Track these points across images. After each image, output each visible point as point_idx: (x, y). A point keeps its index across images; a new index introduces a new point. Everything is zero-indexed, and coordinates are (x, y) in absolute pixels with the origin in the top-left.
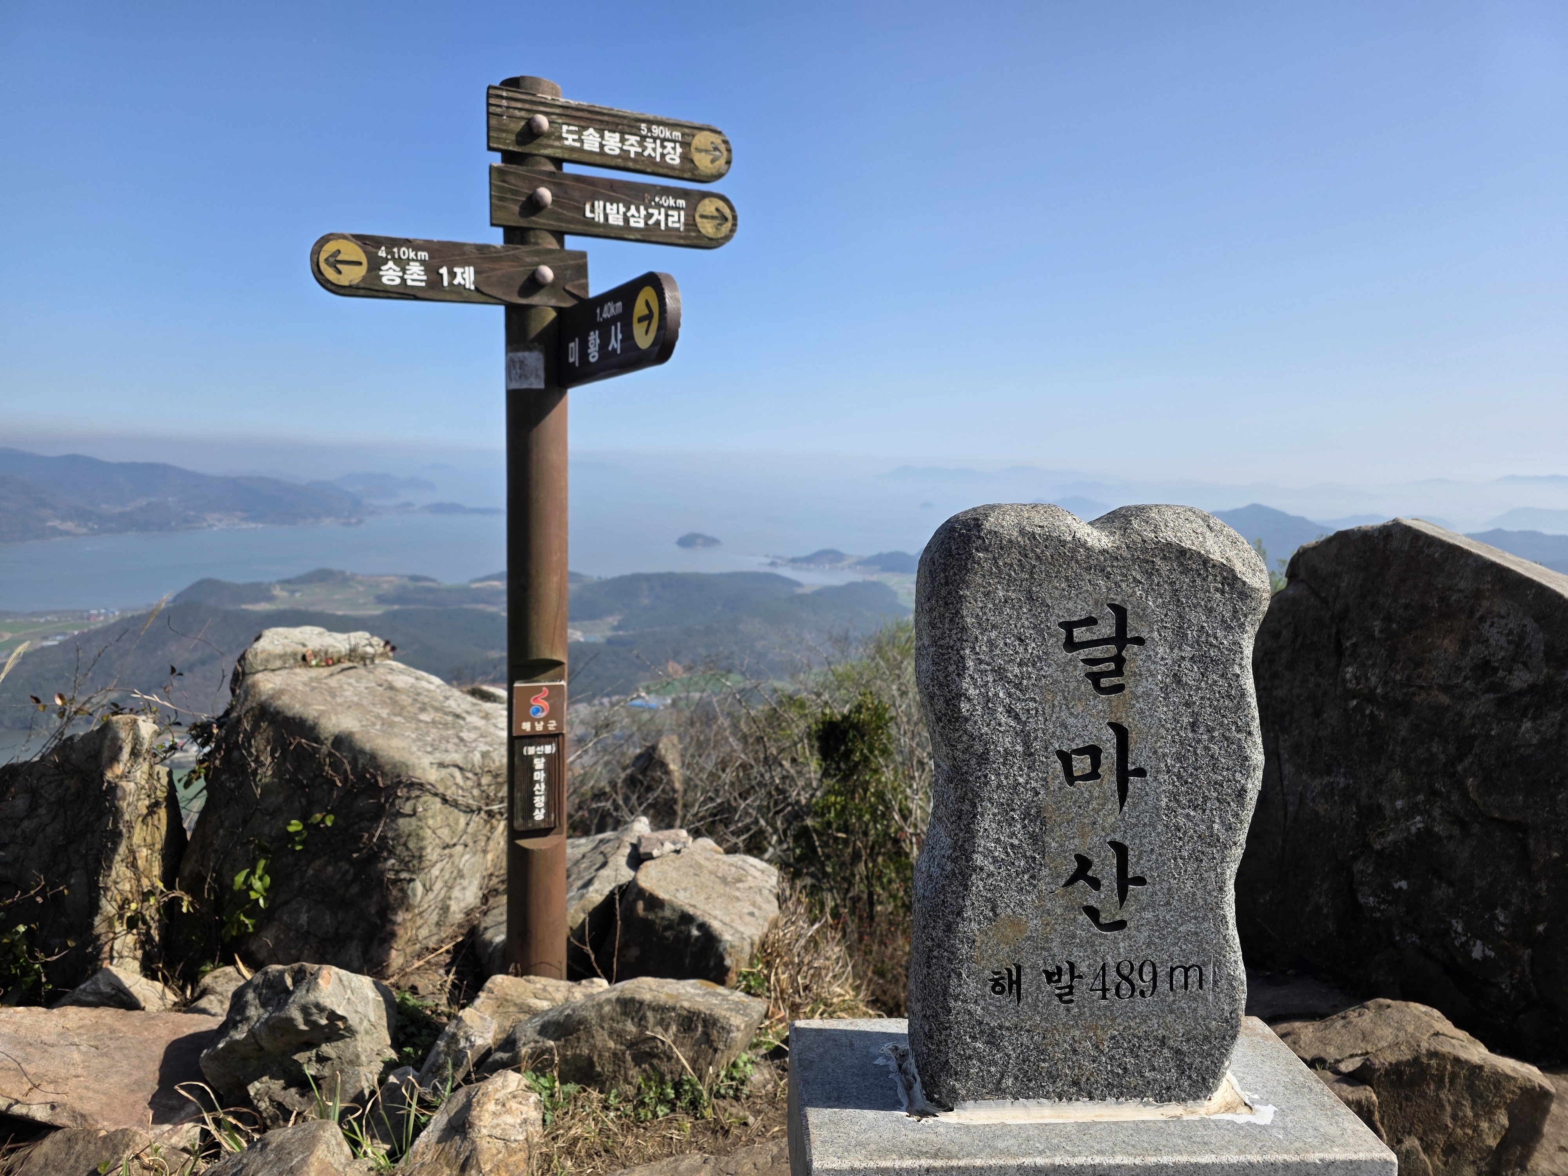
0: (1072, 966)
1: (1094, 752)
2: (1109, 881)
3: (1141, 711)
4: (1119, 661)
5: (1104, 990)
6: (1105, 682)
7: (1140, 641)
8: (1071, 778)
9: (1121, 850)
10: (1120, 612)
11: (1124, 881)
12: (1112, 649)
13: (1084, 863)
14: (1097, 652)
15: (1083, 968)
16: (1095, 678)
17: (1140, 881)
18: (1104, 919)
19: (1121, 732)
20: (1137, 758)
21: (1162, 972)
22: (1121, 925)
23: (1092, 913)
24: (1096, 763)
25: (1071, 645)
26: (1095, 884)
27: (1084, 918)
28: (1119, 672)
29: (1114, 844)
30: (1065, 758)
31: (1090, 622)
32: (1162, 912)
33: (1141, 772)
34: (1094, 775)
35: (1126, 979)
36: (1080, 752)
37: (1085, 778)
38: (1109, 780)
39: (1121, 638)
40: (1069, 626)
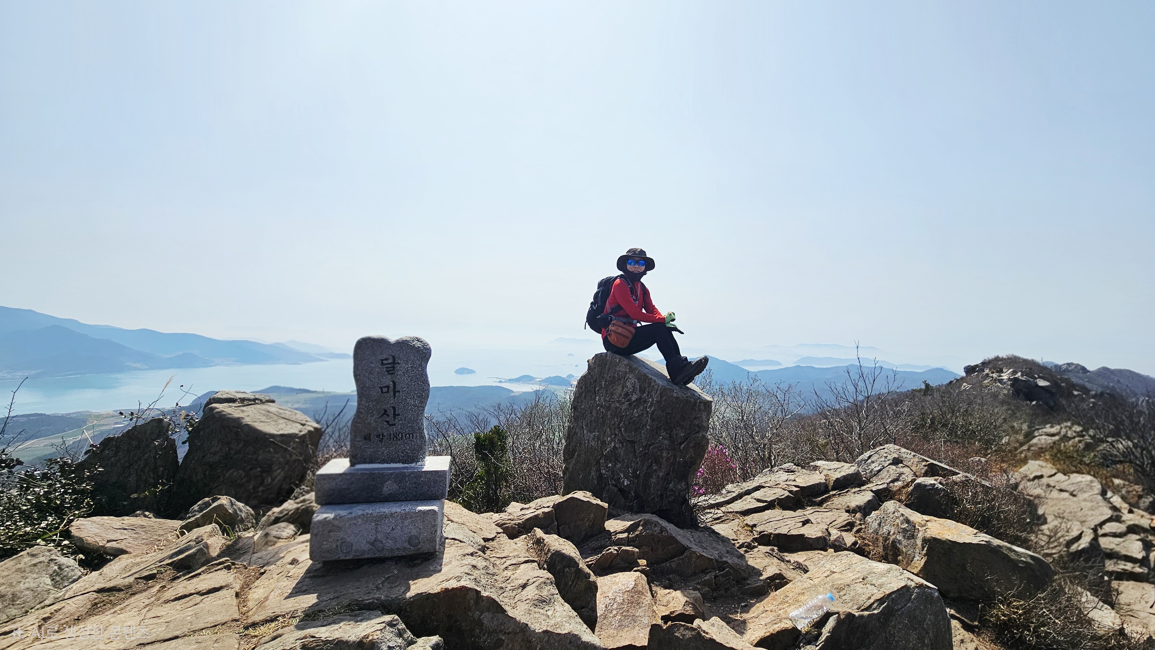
0: (382, 434)
1: (388, 387)
2: (391, 415)
3: (399, 378)
4: (393, 367)
5: (390, 439)
6: (390, 372)
7: (398, 363)
8: (382, 392)
9: (394, 408)
10: (394, 357)
11: (395, 415)
12: (392, 365)
13: (385, 411)
14: (389, 366)
15: (385, 434)
16: (388, 371)
17: (398, 415)
18: (390, 423)
19: (394, 383)
20: (398, 387)
21: (404, 435)
22: (395, 424)
23: (387, 422)
24: (388, 389)
25: (383, 364)
26: (388, 415)
27: (385, 423)
28: (393, 370)
29: (392, 407)
30: (381, 388)
31: (387, 359)
32: (404, 422)
33: (399, 391)
34: (388, 392)
35: (395, 436)
36: (384, 387)
37: (386, 393)
38: (391, 393)
39: (394, 363)
40: (382, 360)
